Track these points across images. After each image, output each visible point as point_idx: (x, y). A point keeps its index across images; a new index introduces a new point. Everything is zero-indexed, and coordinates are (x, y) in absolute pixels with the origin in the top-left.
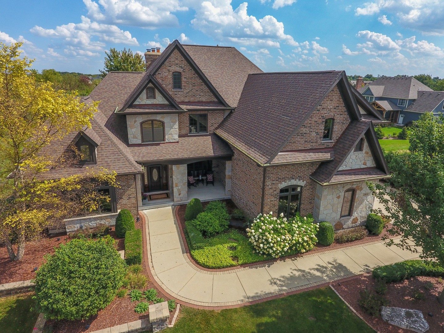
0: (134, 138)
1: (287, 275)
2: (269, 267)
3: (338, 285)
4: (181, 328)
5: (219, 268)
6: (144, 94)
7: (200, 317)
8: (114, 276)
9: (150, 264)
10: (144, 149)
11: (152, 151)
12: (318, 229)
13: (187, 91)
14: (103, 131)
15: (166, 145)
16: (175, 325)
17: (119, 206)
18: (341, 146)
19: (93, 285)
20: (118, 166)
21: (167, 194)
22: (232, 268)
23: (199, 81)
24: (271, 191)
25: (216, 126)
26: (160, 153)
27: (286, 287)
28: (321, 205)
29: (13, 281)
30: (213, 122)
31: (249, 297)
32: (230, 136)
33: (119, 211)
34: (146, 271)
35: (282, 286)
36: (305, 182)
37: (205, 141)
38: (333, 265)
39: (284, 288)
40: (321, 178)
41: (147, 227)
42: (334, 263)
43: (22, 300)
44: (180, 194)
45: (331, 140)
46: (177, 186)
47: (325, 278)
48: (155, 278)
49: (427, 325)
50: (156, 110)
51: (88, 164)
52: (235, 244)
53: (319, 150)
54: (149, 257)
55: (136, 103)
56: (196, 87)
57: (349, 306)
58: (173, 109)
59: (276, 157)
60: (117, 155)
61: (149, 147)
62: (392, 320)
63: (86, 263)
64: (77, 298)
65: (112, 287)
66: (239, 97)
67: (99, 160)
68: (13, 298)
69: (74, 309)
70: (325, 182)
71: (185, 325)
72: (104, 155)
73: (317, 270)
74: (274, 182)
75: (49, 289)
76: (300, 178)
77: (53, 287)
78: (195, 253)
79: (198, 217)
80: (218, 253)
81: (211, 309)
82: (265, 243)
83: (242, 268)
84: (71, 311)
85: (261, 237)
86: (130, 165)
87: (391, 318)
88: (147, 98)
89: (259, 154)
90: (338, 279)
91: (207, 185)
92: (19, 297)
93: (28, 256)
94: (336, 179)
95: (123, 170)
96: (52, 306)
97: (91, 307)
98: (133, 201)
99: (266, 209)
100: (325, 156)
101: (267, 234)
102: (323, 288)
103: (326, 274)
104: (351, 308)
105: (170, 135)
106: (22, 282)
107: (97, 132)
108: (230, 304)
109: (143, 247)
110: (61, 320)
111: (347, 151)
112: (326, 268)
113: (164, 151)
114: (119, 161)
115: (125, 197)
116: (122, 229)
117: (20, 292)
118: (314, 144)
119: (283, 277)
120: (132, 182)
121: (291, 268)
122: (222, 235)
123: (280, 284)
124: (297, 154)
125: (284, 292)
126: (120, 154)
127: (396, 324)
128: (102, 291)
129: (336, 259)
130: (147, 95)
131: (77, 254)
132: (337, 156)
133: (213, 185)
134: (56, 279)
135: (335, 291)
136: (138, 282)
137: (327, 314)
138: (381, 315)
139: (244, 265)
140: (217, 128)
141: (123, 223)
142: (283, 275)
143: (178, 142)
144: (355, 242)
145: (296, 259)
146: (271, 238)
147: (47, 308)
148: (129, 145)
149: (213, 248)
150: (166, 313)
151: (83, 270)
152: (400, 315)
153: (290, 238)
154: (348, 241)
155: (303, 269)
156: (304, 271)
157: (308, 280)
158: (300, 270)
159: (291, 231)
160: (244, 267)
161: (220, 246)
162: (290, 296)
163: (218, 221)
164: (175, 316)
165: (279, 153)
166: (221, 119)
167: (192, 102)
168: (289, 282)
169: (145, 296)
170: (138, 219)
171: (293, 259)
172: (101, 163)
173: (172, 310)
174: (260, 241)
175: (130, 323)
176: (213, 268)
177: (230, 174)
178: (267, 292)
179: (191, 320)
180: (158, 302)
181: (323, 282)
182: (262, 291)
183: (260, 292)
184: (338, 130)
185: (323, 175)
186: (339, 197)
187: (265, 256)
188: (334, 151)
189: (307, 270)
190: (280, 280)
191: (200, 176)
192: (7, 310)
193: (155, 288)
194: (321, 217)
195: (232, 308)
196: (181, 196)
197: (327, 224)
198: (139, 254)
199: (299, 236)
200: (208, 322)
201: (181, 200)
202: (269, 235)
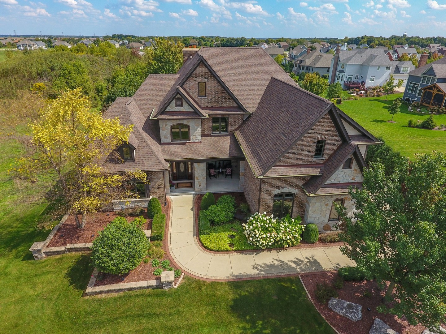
0: (165, 138)
1: (268, 263)
2: (256, 255)
3: (306, 276)
4: (182, 289)
5: (218, 251)
6: (173, 104)
7: (195, 283)
8: (139, 250)
9: (169, 241)
10: (172, 148)
11: (178, 150)
12: (304, 230)
13: (210, 98)
14: (140, 134)
15: (191, 144)
16: (178, 287)
17: (151, 193)
18: (330, 163)
19: (126, 255)
20: (151, 164)
21: (191, 183)
22: (227, 252)
23: (221, 89)
24: (266, 196)
25: (236, 127)
26: (185, 152)
27: (264, 272)
28: (310, 210)
29: (80, 243)
30: (233, 124)
31: (234, 275)
32: (244, 141)
33: (151, 197)
34: (165, 247)
35: (261, 271)
36: (297, 190)
37: (224, 141)
38: (309, 260)
39: (263, 273)
40: (309, 190)
41: (171, 211)
42: (311, 259)
43: (85, 256)
44: (200, 186)
45: (322, 157)
46: (197, 179)
47: (298, 269)
48: (171, 252)
49: (360, 316)
50: (182, 117)
51: (128, 162)
52: (234, 234)
53: (310, 166)
54: (169, 236)
55: (167, 110)
56: (218, 95)
57: (308, 293)
58: (197, 115)
59: (270, 171)
60: (150, 155)
61: (177, 146)
62: (334, 308)
63: (122, 240)
64: (116, 262)
65: (138, 257)
66: (259, 101)
67: (136, 159)
68: (79, 254)
69: (114, 268)
70: (311, 194)
71: (184, 287)
72: (141, 155)
73: (295, 262)
74: (268, 189)
75: (100, 254)
76: (292, 187)
77: (102, 253)
78: (203, 237)
79: (209, 208)
80: (219, 239)
81: (204, 280)
82: (254, 237)
83: (235, 254)
84: (113, 269)
85: (252, 232)
86: (159, 164)
87: (335, 306)
88: (176, 106)
89: (258, 166)
90: (309, 272)
91: (226, 177)
92: (83, 253)
93: (88, 225)
94: (322, 192)
95: (154, 167)
96: (101, 265)
97: (124, 269)
98: (162, 190)
99: (261, 209)
100: (315, 171)
101: (256, 230)
102: (292, 278)
103: (300, 267)
104: (309, 295)
105: (194, 136)
106: (85, 244)
107: (136, 135)
108: (219, 278)
109: (166, 228)
110: (107, 273)
111: (333, 169)
112: (302, 261)
113: (188, 151)
114: (151, 160)
115: (156, 187)
116: (151, 213)
117: (84, 250)
118: (305, 161)
119: (265, 264)
120: (161, 176)
121: (274, 257)
122: (227, 224)
123: (260, 270)
124: (289, 169)
125: (261, 276)
126: (153, 154)
127: (337, 311)
128: (131, 260)
129: (314, 255)
130: (176, 103)
131: (117, 234)
132: (325, 172)
133: (231, 178)
134: (104, 248)
135: (302, 281)
136: (158, 254)
137: (288, 296)
138: (328, 304)
139: (237, 251)
140: (236, 130)
141: (153, 208)
142: (265, 262)
143: (201, 142)
144: (338, 243)
145: (280, 252)
146: (259, 234)
147: (98, 265)
148: (161, 144)
149: (217, 234)
150: (172, 278)
151: (120, 245)
152: (343, 306)
153: (275, 235)
154: (331, 242)
155: (282, 260)
156: (283, 262)
157: (284, 269)
158: (280, 261)
159: (278, 230)
160: (237, 253)
161: (223, 234)
162: (265, 279)
163: (224, 214)
164: (179, 281)
165: (273, 167)
166: (240, 122)
167: (214, 107)
168: (268, 269)
169: (161, 265)
170: (165, 203)
171: (278, 251)
172: (138, 161)
173: (177, 277)
174: (250, 235)
175: (149, 281)
176: (213, 250)
177: (243, 171)
178: (248, 274)
179: (189, 285)
180: (169, 270)
181: (295, 273)
182: (245, 273)
183: (243, 273)
184: (328, 150)
185: (312, 186)
186: (327, 205)
187: (255, 246)
188: (325, 167)
189: (286, 261)
190: (261, 266)
191: (221, 169)
192: (76, 261)
193: (169, 259)
194: (309, 220)
195: (219, 281)
196: (201, 187)
197: (313, 226)
198: (161, 234)
199: (284, 234)
200: (200, 288)
201: (201, 191)
202: (257, 232)
